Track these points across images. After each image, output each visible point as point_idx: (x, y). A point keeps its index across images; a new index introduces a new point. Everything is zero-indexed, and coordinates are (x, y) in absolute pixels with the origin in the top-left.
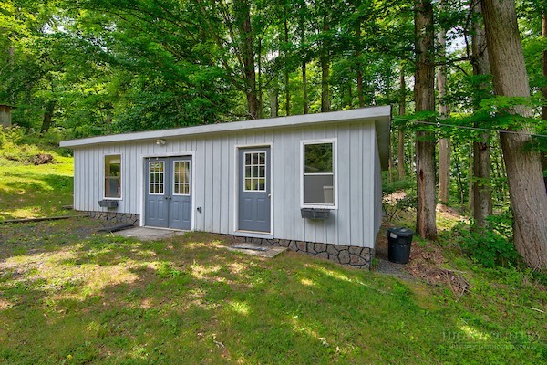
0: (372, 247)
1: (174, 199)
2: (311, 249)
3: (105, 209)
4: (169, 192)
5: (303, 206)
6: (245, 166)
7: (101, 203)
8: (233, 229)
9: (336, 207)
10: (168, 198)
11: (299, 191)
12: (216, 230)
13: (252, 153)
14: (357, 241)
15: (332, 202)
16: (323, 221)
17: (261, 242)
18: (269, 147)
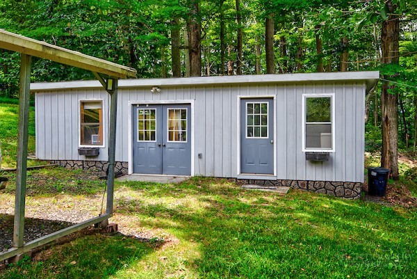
0: (363, 182)
1: (168, 146)
2: (311, 187)
3: (82, 158)
4: (162, 138)
5: (304, 150)
6: (247, 115)
7: (81, 152)
8: (237, 173)
9: (333, 151)
10: (162, 146)
11: (301, 137)
12: (218, 174)
13: (254, 103)
14: (351, 178)
15: (330, 146)
16: (322, 163)
17: (264, 183)
18: (272, 98)
